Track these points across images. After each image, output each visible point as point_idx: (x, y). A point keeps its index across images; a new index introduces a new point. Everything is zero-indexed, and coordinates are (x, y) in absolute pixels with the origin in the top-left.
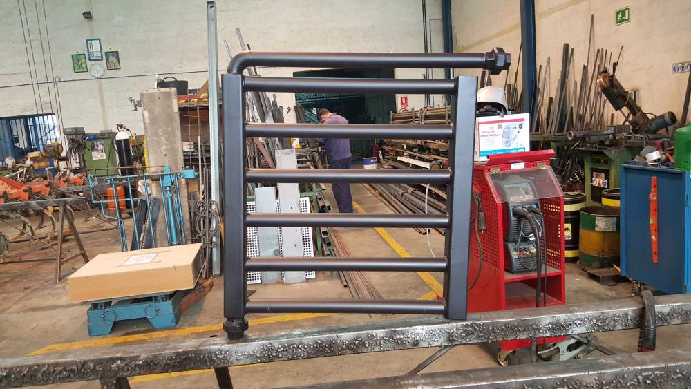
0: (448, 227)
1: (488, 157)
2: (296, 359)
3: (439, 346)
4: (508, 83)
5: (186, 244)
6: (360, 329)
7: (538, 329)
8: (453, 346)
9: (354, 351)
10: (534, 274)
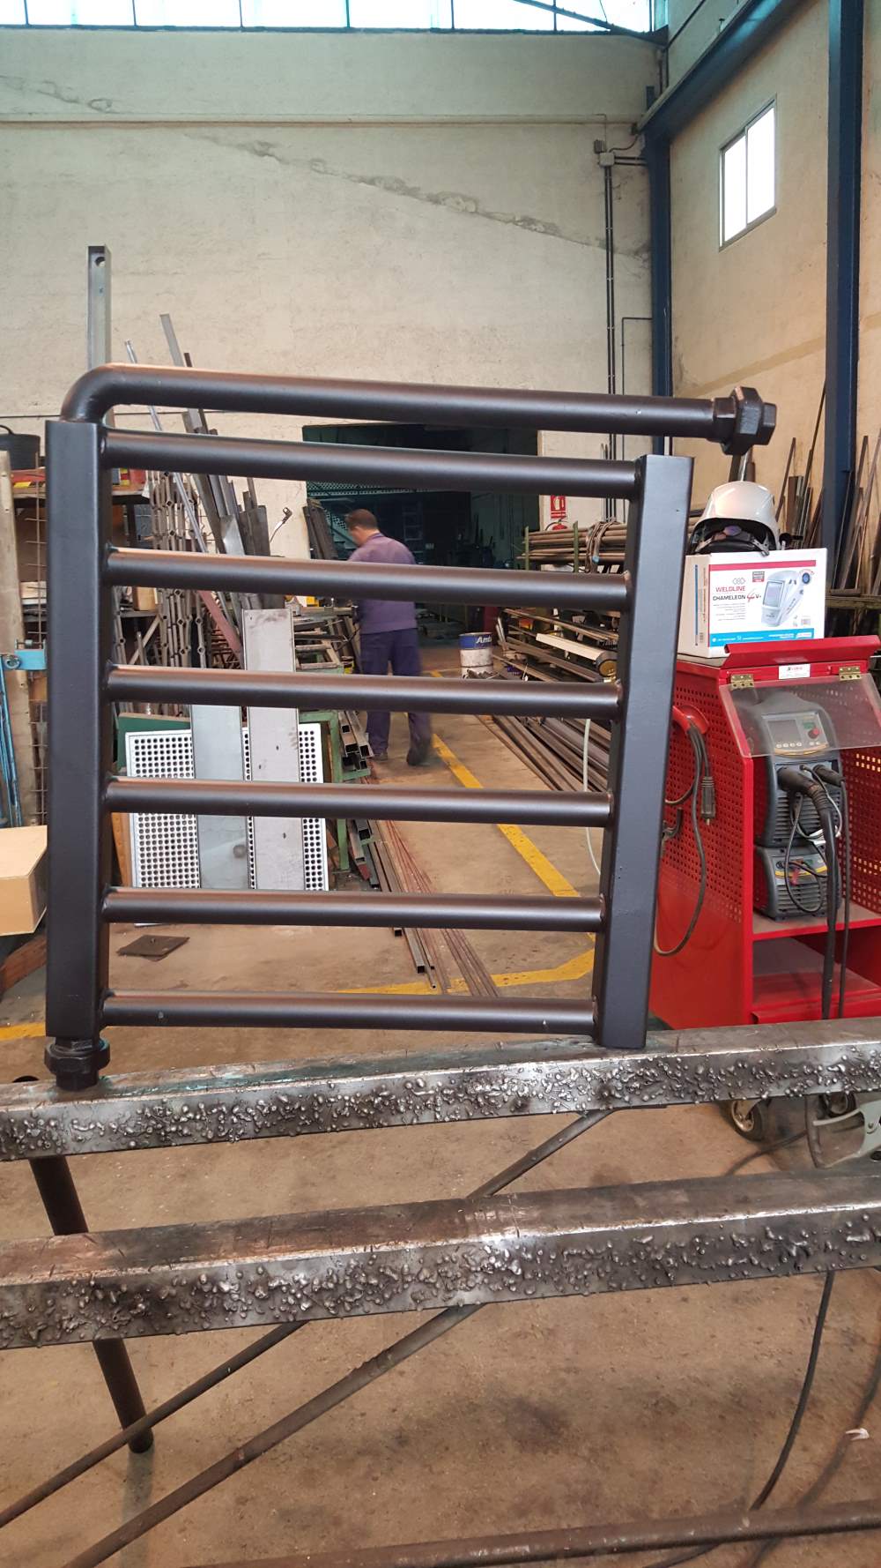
0: (609, 823)
1: (727, 649)
2: (226, 1139)
3: (578, 1112)
4: (791, 474)
5: (24, 824)
6: (387, 1067)
7: (814, 1075)
8: (609, 1112)
9: (371, 1123)
10: (820, 923)
